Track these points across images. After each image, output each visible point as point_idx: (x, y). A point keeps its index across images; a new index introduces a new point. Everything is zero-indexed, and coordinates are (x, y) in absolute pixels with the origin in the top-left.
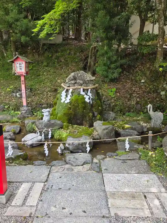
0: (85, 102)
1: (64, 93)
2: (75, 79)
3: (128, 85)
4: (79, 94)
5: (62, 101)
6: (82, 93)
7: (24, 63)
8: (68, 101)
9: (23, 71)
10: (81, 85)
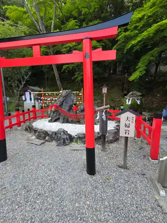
0: (138, 104)
1: (127, 100)
2: (132, 94)
3: (150, 98)
4: (135, 101)
5: (127, 104)
6: (136, 100)
7: (106, 88)
8: (130, 103)
9: (106, 91)
10: (135, 97)
